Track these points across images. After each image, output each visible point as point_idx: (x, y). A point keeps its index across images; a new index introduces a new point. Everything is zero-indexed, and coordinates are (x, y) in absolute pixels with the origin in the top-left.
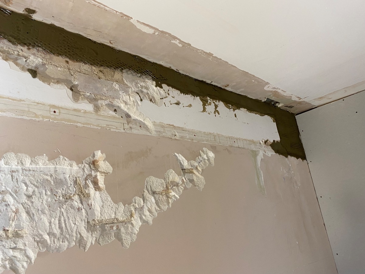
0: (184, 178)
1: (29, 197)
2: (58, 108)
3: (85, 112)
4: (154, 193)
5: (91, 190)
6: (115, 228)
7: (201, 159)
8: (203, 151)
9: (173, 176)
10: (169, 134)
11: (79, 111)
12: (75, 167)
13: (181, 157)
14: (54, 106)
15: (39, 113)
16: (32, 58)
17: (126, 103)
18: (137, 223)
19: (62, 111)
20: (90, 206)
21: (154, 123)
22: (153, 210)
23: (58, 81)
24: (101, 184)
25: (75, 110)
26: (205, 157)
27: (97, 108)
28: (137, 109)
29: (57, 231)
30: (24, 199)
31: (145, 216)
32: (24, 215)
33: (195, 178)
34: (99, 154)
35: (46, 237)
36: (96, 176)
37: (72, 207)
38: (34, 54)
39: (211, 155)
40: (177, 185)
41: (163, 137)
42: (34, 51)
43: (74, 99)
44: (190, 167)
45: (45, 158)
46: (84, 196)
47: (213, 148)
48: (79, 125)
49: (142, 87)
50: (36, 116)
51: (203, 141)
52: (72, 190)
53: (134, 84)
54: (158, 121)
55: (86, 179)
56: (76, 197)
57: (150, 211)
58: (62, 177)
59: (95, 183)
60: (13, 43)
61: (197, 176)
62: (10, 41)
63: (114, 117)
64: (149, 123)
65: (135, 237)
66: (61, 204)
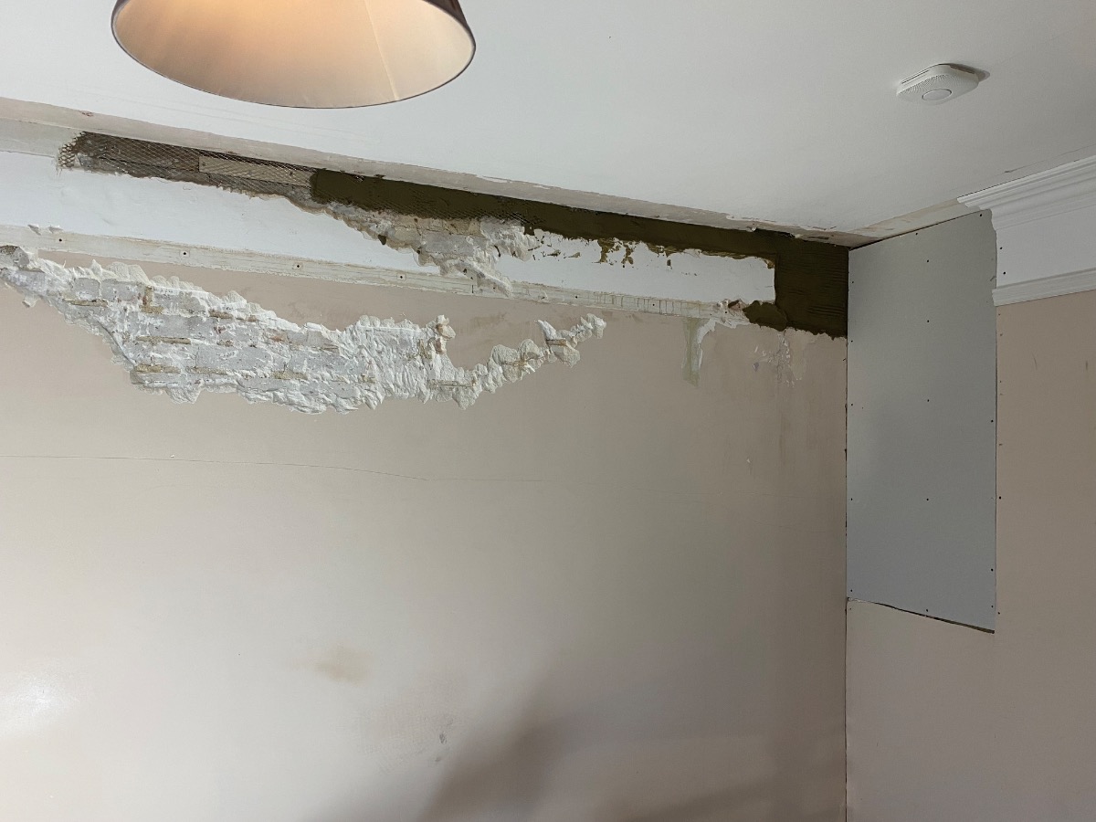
0: (548, 350)
1: (379, 353)
2: (404, 273)
3: (431, 275)
4: (502, 363)
5: (433, 353)
6: (454, 390)
7: (582, 328)
8: (587, 319)
9: (531, 346)
10: (534, 296)
11: (425, 274)
12: (419, 330)
13: (547, 325)
14: (401, 272)
15: (387, 279)
16: (382, 222)
17: (479, 260)
18: (478, 389)
19: (408, 276)
20: (431, 367)
21: (515, 284)
22: (499, 380)
23: (406, 245)
24: (443, 348)
25: (421, 274)
26: (590, 325)
27: (444, 270)
28: (493, 267)
29: (400, 383)
30: (375, 354)
31: (489, 384)
32: (375, 367)
33: (565, 351)
34: (442, 319)
35: (392, 386)
36: (439, 340)
37: (415, 365)
38: (384, 218)
39: (601, 323)
40: (537, 357)
41: (525, 300)
42: (384, 214)
43: (421, 262)
44: (561, 338)
45: (392, 320)
46: (426, 357)
47: (606, 315)
48: (424, 289)
49: (505, 236)
50: (385, 282)
51: (591, 304)
52: (416, 350)
53: (493, 234)
54: (519, 281)
55: (429, 342)
56: (419, 357)
57: (494, 380)
58: (406, 338)
59: (438, 346)
60: (366, 210)
61: (568, 349)
62: (363, 209)
63: (462, 279)
64: (507, 285)
65: (473, 402)
66: (405, 362)
